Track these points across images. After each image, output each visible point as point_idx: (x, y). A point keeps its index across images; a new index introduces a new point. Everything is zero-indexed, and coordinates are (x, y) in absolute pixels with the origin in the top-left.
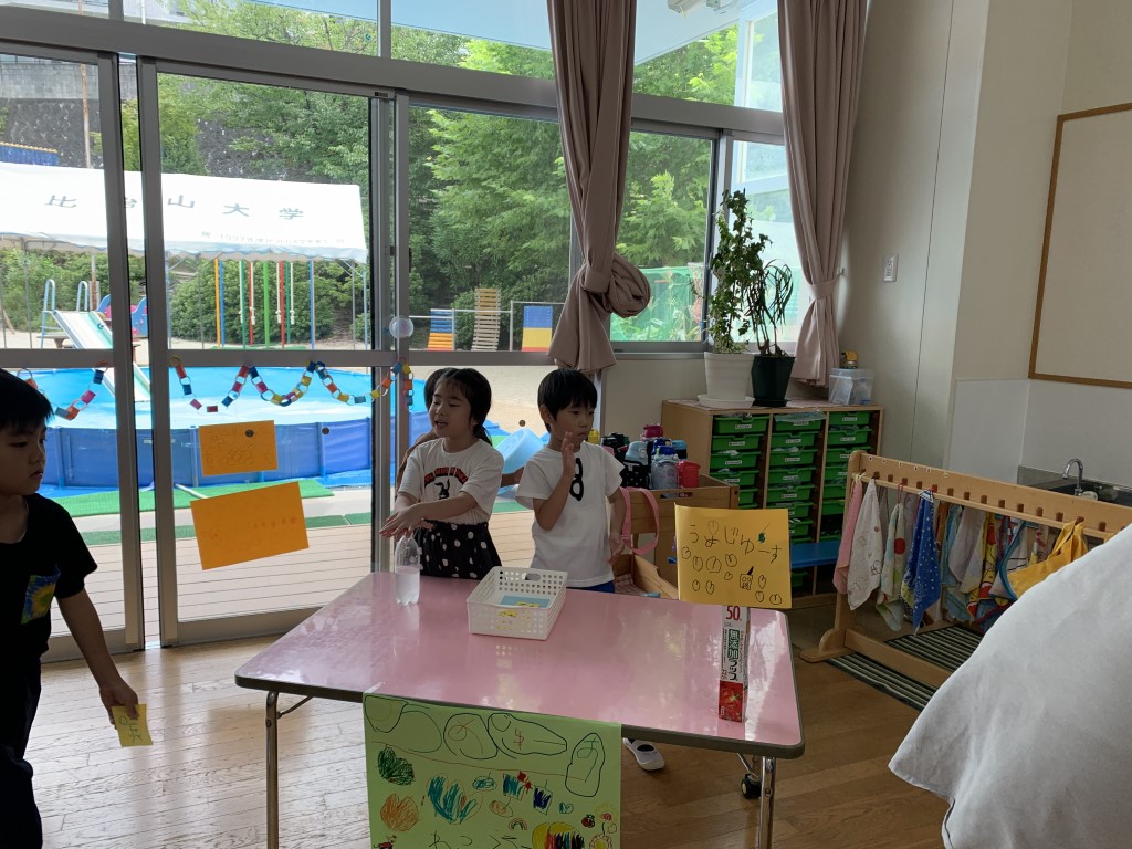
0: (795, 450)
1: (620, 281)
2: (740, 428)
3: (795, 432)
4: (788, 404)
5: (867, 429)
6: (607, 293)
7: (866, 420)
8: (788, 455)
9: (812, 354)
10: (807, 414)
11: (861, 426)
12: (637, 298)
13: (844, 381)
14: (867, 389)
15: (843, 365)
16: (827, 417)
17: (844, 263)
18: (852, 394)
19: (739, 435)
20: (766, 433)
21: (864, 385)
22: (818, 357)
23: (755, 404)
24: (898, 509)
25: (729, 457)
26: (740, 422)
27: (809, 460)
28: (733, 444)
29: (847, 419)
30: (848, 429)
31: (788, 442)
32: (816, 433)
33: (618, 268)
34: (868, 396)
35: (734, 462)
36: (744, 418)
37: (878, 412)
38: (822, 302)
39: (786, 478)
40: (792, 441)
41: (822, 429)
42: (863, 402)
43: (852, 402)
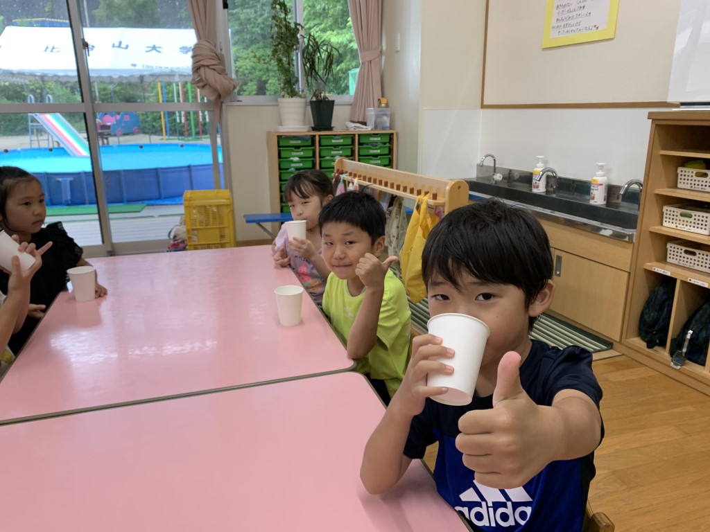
2: (293, 143)
3: (335, 146)
5: (388, 145)
7: (387, 139)
8: (333, 161)
11: (385, 143)
14: (386, 120)
16: (355, 137)
18: (375, 123)
19: (297, 148)
20: (314, 147)
23: (313, 129)
25: (292, 162)
28: (295, 154)
29: (372, 139)
30: (374, 145)
31: (333, 152)
35: (297, 165)
37: (392, 134)
40: (336, 152)
41: (353, 145)
42: (384, 128)
43: (376, 127)
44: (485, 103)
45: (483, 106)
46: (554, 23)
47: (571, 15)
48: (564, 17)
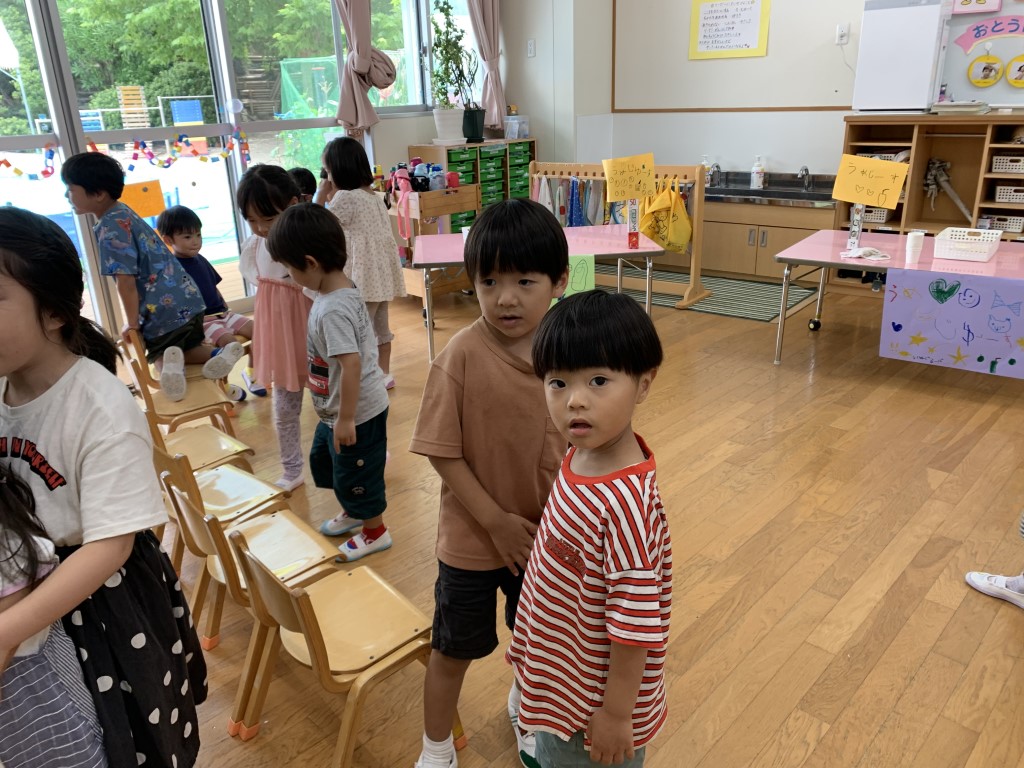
0: (492, 170)
1: (378, 65)
2: (463, 157)
3: (491, 158)
4: (487, 141)
5: (529, 153)
6: (369, 73)
7: (527, 149)
8: (489, 173)
9: (491, 107)
10: (497, 146)
11: (525, 152)
12: (389, 75)
13: (513, 125)
14: (526, 127)
15: (509, 114)
16: (507, 147)
17: (501, 47)
18: (518, 131)
19: (462, 162)
20: (476, 160)
21: (524, 125)
22: (495, 109)
23: (468, 142)
24: (560, 190)
26: (463, 153)
27: (500, 175)
28: (460, 168)
29: (518, 148)
30: (519, 154)
32: (502, 158)
33: (375, 56)
34: (527, 132)
36: (465, 150)
37: (533, 142)
38: (493, 73)
39: (490, 188)
40: (490, 164)
41: (505, 156)
42: (525, 137)
43: (519, 136)
44: (616, 108)
45: (614, 111)
46: (701, 39)
47: (719, 33)
48: (711, 34)
